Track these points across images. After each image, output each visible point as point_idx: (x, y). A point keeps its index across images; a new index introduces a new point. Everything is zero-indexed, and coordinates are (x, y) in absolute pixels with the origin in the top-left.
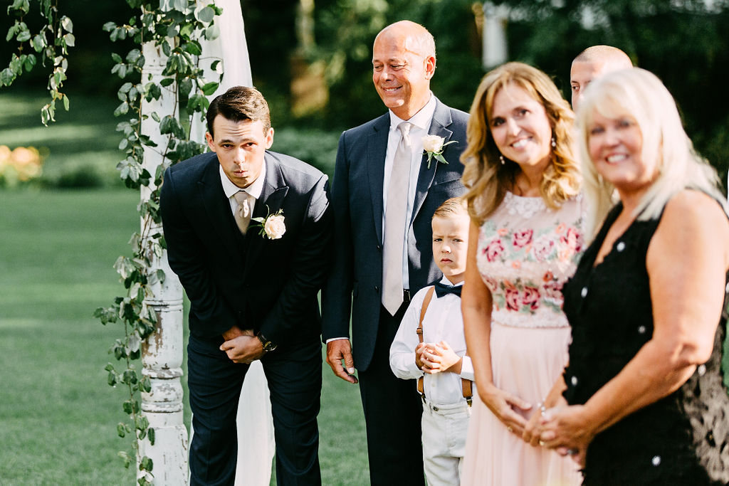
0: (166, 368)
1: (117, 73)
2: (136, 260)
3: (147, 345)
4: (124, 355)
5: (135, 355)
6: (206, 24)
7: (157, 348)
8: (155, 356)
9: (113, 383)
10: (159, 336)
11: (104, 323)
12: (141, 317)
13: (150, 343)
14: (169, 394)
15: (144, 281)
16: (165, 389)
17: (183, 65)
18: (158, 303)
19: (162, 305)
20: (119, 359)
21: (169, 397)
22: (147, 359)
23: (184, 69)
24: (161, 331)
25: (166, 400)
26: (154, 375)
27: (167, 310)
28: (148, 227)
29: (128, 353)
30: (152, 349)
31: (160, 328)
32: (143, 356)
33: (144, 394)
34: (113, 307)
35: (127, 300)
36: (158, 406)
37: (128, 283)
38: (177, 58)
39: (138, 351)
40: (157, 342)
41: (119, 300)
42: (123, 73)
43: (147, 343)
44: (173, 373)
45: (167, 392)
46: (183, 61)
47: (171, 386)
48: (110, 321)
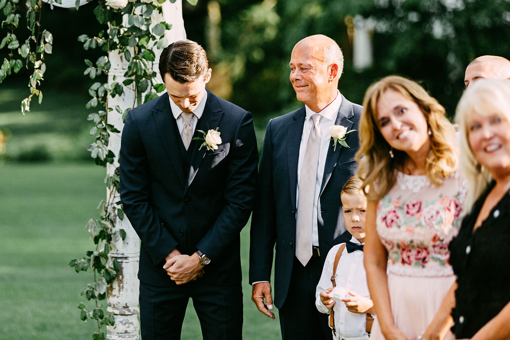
0: (126, 307)
1: (89, 74)
2: (103, 222)
4: (93, 296)
5: (102, 297)
6: (158, 37)
7: (119, 291)
8: (118, 297)
9: (85, 318)
10: (121, 281)
11: (77, 271)
12: (107, 267)
13: (114, 287)
14: (129, 327)
15: (109, 238)
16: (126, 323)
17: (141, 69)
18: (120, 256)
19: (123, 257)
20: (89, 299)
21: (129, 330)
22: (111, 300)
23: (141, 72)
24: (123, 277)
25: (126, 332)
26: (117, 312)
27: (127, 261)
28: (112, 196)
29: (96, 294)
30: (115, 292)
31: (122, 275)
32: (108, 297)
33: (109, 327)
34: (85, 258)
35: (96, 253)
36: (120, 337)
37: (96, 240)
38: (136, 63)
39: (105, 293)
40: (119, 286)
41: (90, 253)
42: (92, 75)
43: (111, 287)
44: (132, 311)
45: (127, 325)
46: (140, 66)
47: (130, 321)
48: (82, 270)
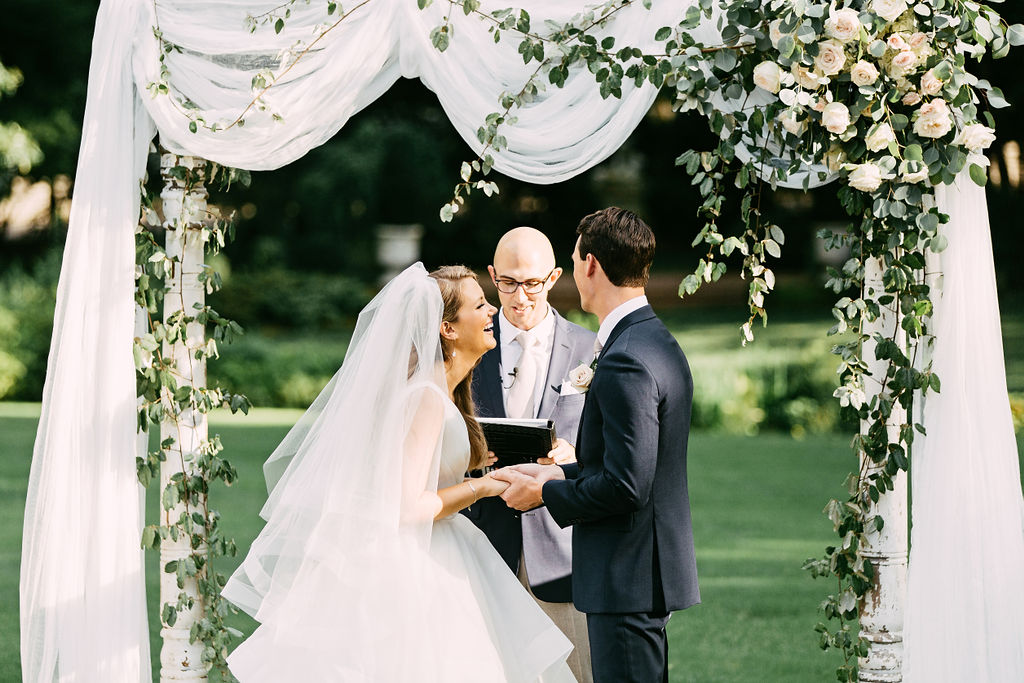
0: (884, 631)
1: (832, 287)
2: (851, 505)
3: (863, 603)
4: (835, 614)
5: (851, 615)
6: (931, 234)
7: (874, 607)
8: (872, 616)
9: (826, 646)
10: (876, 594)
11: (814, 577)
12: (855, 571)
13: (867, 601)
14: (888, 661)
15: (859, 529)
16: (883, 655)
17: (902, 281)
18: (875, 555)
19: (880, 558)
20: (830, 619)
21: (887, 665)
22: (865, 620)
23: (902, 285)
24: (879, 587)
25: (883, 668)
26: (870, 638)
27: (885, 563)
28: (866, 467)
29: (842, 611)
30: (868, 609)
31: (878, 584)
32: (860, 616)
33: (861, 660)
34: (826, 558)
35: (838, 551)
36: (874, 674)
37: (842, 532)
38: (895, 272)
39: (855, 608)
40: (874, 600)
41: (831, 550)
42: (837, 289)
43: (863, 600)
44: (893, 637)
45: (885, 658)
46: (901, 275)
47: (890, 652)
48: (822, 574)
